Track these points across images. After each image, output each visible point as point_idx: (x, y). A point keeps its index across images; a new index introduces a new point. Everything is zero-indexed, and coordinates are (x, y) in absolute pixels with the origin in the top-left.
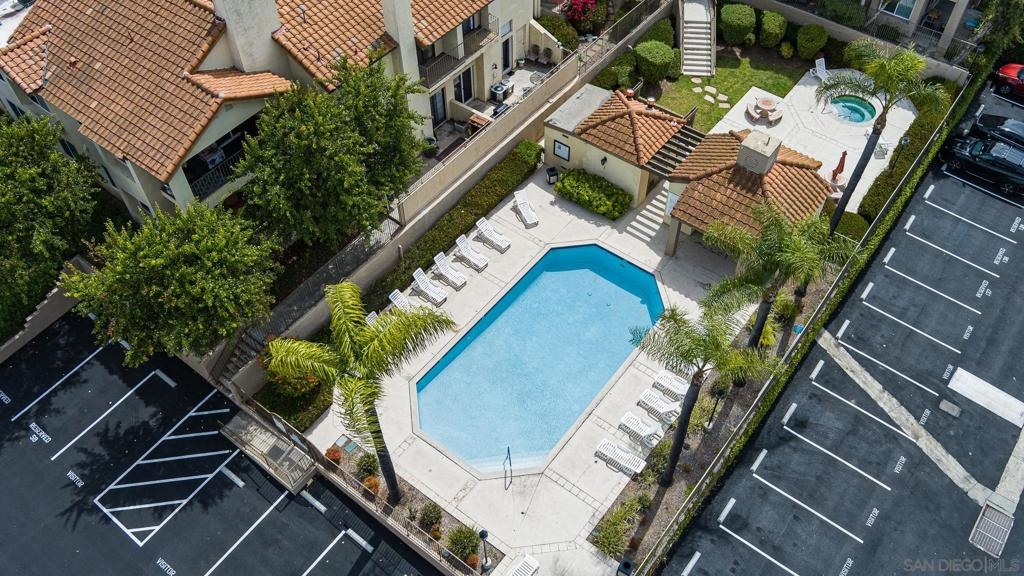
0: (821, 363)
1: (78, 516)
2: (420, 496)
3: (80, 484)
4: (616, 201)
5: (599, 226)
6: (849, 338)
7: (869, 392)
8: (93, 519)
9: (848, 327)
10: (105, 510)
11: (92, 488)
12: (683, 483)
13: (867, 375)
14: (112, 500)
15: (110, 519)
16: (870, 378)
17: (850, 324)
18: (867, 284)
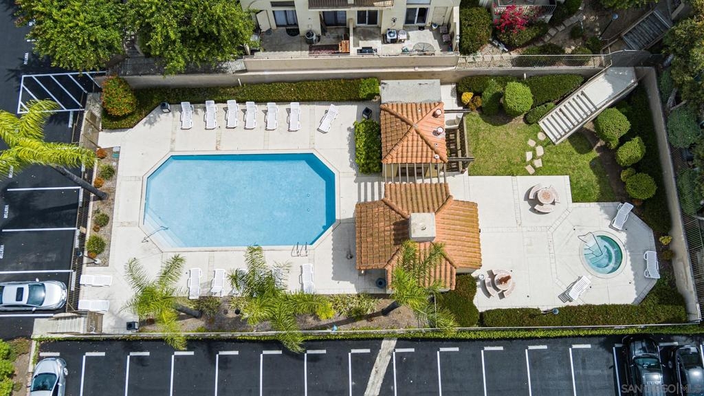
0: (368, 351)
1: (13, 77)
2: (112, 207)
3: (25, 63)
4: (367, 164)
5: (351, 166)
6: (401, 358)
7: (368, 390)
8: (15, 84)
9: (409, 353)
10: (22, 85)
11: (27, 70)
12: (203, 323)
13: (381, 382)
14: (29, 82)
15: (19, 90)
16: (379, 385)
17: (413, 352)
18: (455, 346)
